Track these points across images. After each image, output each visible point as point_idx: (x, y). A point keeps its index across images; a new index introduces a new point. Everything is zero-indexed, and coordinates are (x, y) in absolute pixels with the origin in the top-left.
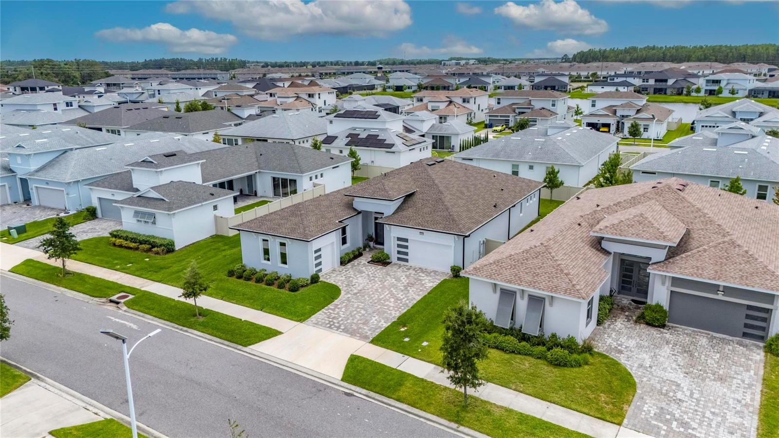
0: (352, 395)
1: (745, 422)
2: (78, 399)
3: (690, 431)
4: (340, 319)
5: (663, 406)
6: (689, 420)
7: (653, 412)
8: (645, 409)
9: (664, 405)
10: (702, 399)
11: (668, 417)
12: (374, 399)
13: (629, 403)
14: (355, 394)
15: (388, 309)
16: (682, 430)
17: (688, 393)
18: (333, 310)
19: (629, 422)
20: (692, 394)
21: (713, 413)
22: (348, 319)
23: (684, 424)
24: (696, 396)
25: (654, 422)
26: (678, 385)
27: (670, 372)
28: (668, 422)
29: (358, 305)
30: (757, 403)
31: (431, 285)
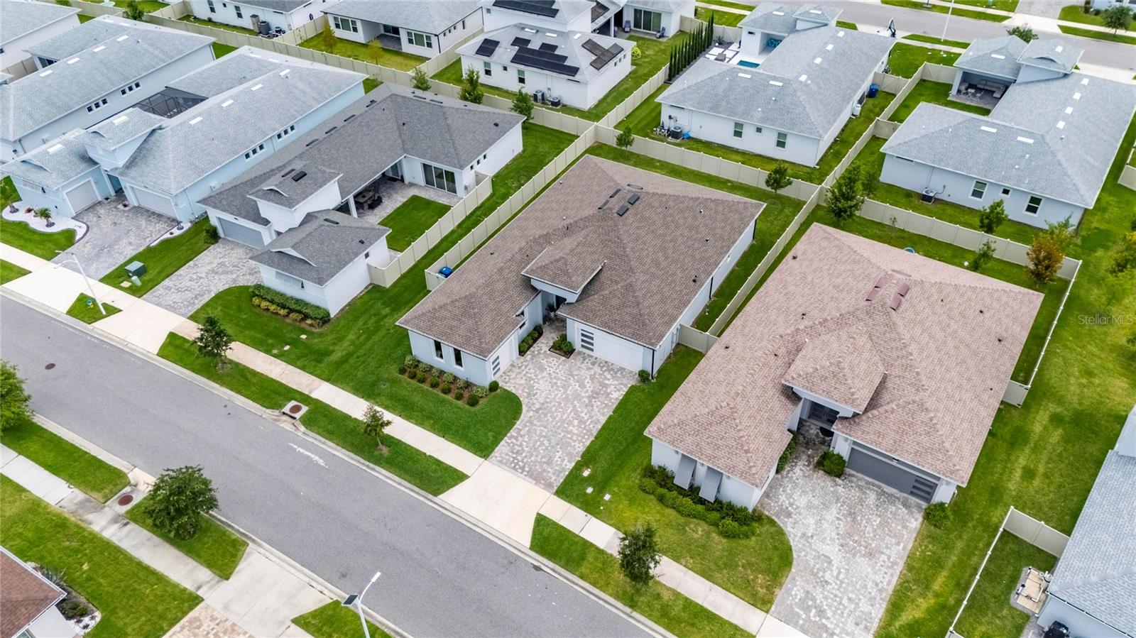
0: (541, 569)
1: (873, 612)
2: (299, 570)
3: (824, 621)
4: (524, 455)
5: (809, 590)
6: (826, 608)
7: (799, 597)
8: (793, 593)
9: (810, 588)
10: (846, 581)
11: (810, 603)
12: (559, 574)
13: (781, 585)
14: (543, 567)
15: (571, 438)
16: (817, 619)
17: (835, 574)
18: (516, 438)
19: (776, 608)
20: (839, 573)
21: (850, 599)
22: (532, 455)
23: (821, 613)
24: (842, 576)
25: (797, 610)
26: (830, 562)
27: (828, 544)
28: (807, 610)
29: (542, 431)
30: (891, 589)
31: (617, 395)
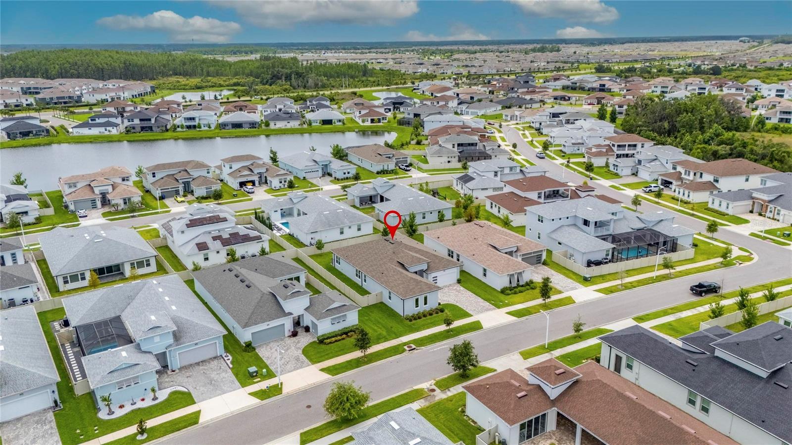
7: (562, 288)
13: (556, 288)
15: (476, 300)
16: (569, 287)
19: (563, 291)
28: (566, 288)
30: (565, 277)
31: (462, 288)
